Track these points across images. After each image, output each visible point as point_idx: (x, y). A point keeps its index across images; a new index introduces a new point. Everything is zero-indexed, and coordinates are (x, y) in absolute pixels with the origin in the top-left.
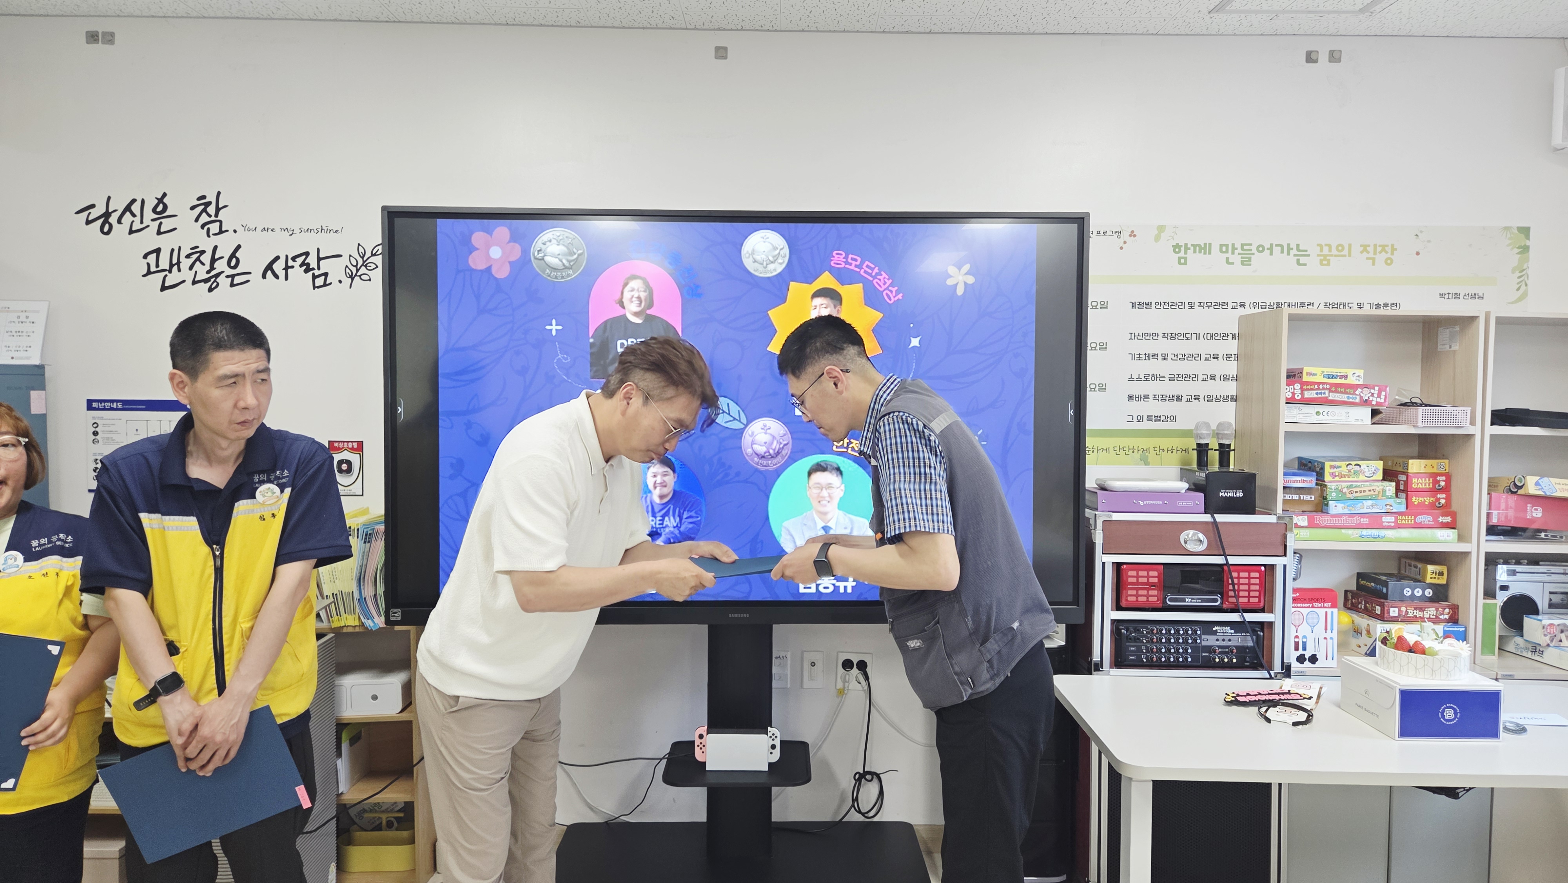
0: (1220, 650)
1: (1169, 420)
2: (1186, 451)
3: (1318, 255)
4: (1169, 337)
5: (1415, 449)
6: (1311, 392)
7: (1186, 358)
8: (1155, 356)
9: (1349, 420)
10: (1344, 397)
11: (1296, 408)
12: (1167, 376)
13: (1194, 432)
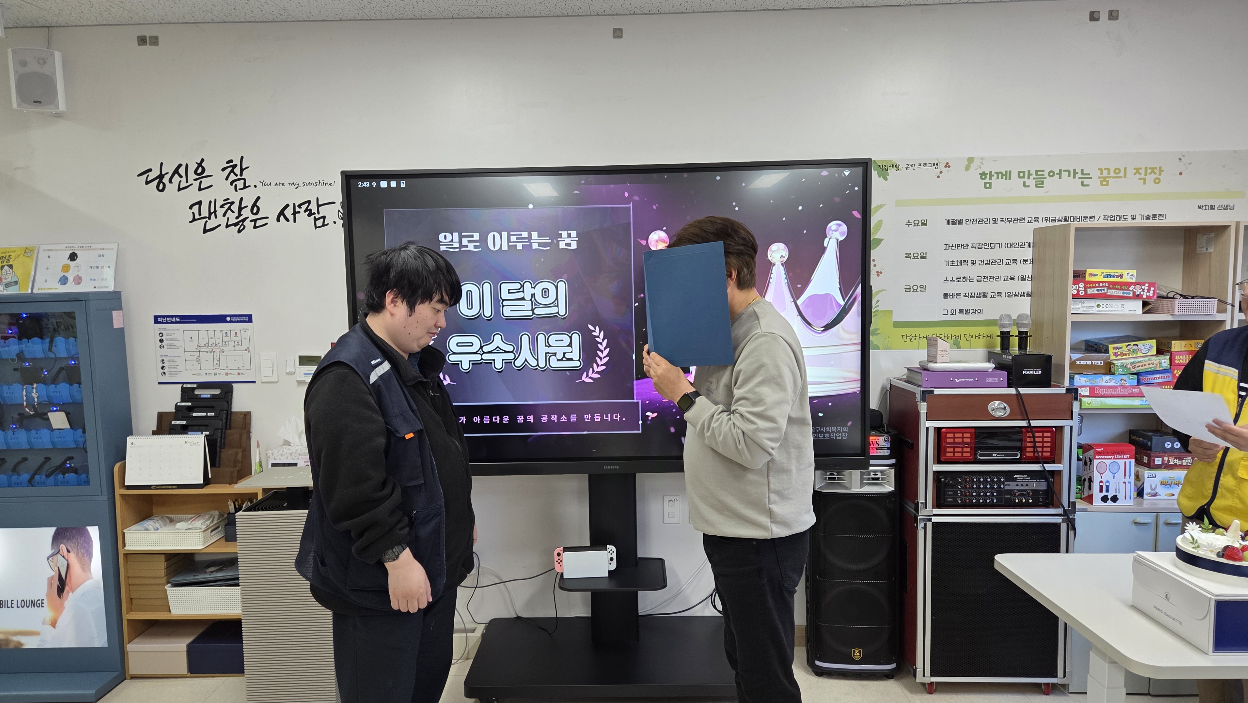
0: (1019, 493)
1: (977, 313)
2: (991, 336)
3: (1099, 178)
4: (977, 247)
5: (1176, 332)
6: (1092, 289)
7: (990, 263)
8: (965, 262)
9: (1124, 310)
10: (1120, 293)
11: (1080, 302)
12: (975, 278)
13: (999, 322)
